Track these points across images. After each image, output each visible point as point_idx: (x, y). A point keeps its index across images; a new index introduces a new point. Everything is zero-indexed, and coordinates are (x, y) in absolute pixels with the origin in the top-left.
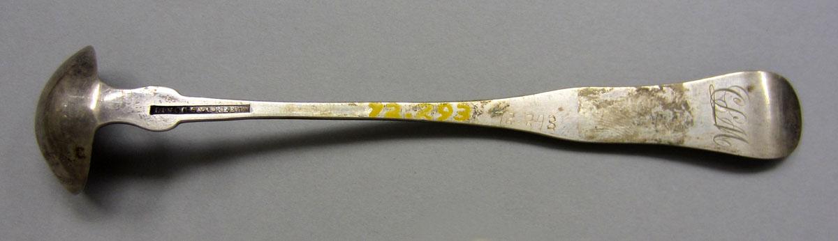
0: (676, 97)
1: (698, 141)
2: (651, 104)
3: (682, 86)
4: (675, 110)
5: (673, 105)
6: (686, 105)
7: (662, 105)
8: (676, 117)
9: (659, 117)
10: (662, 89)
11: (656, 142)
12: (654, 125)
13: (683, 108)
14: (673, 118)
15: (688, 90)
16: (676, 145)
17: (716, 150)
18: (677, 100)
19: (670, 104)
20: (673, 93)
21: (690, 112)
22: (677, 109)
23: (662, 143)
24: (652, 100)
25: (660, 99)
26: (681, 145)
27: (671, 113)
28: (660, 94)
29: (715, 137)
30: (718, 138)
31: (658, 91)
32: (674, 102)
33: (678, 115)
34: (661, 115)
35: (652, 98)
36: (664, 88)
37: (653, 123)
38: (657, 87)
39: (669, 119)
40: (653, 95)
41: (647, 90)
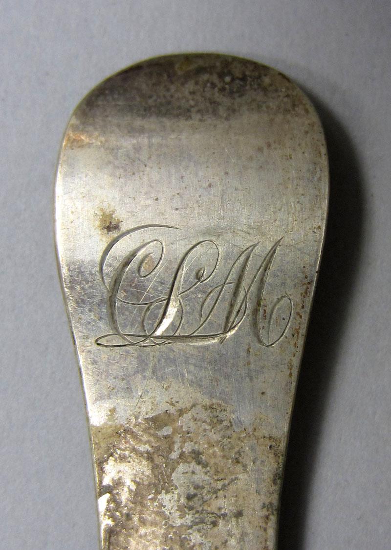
0: (134, 450)
1: (269, 392)
2: (154, 524)
3: (99, 430)
4: (174, 455)
5: (159, 460)
6: (157, 422)
7: (158, 493)
8: (196, 455)
9: (195, 502)
10: (108, 489)
11: (273, 519)
12: (221, 522)
13: (167, 431)
14: (199, 463)
15: (113, 411)
16: (281, 460)
17: (301, 342)
18: (142, 448)
19: (155, 467)
20: (123, 459)
21: (181, 412)
22: (171, 450)
23: (275, 499)
24: (143, 522)
25: (138, 497)
26: (283, 446)
27: (181, 468)
28: (124, 496)
29: (260, 341)
30: (262, 333)
31: (114, 500)
32: (150, 457)
33: (188, 447)
34: (190, 498)
35: (136, 519)
36: (107, 481)
37: (214, 524)
38: (103, 502)
39: (201, 476)
40: (128, 517)
41: (111, 532)
